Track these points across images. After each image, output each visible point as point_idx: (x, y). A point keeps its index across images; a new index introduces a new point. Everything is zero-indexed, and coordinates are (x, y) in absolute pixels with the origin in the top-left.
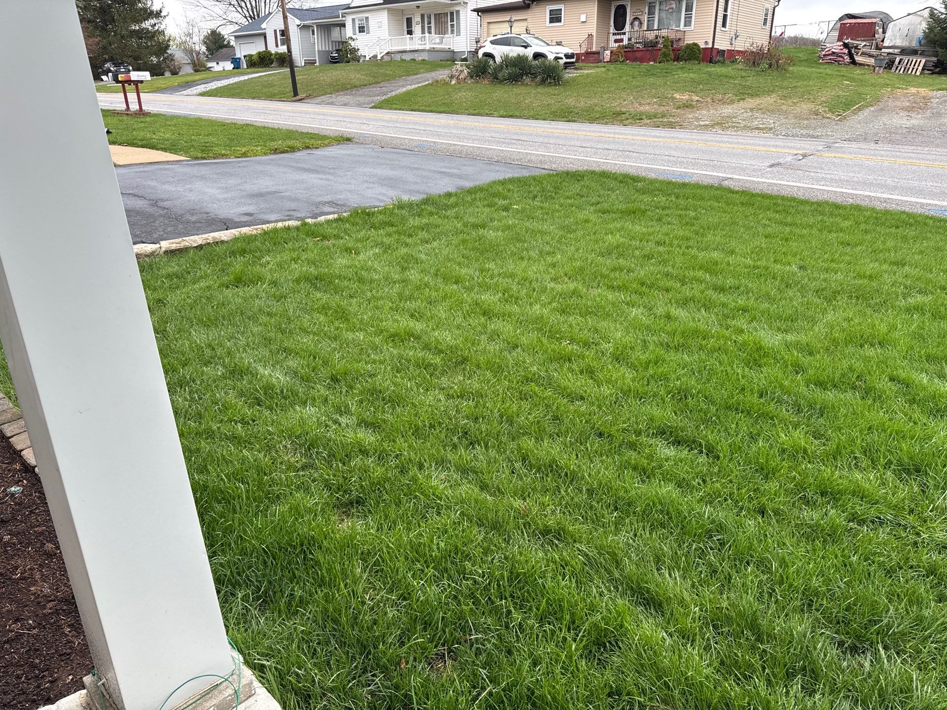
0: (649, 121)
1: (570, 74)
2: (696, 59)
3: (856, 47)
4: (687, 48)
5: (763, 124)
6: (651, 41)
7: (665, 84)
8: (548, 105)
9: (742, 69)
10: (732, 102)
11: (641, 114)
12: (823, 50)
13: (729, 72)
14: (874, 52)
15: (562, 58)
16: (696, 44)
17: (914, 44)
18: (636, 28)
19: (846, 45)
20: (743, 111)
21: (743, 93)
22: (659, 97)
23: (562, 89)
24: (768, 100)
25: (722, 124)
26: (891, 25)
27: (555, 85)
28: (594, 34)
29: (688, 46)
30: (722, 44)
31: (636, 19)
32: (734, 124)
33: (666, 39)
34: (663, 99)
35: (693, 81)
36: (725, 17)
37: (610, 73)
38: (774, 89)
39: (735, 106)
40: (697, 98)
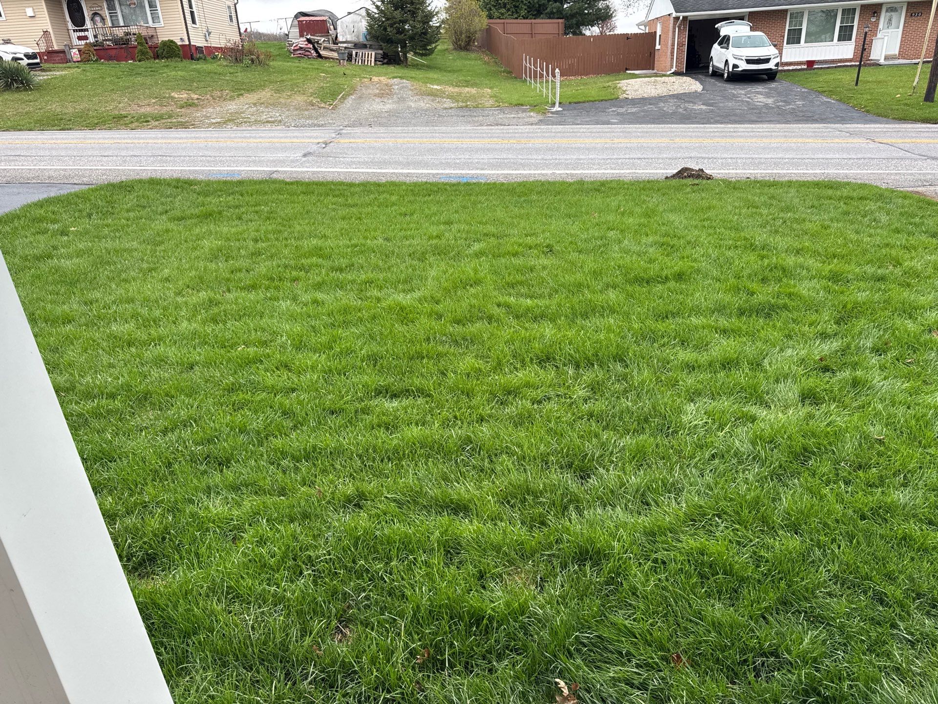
0: (157, 123)
1: (39, 77)
2: (177, 56)
3: (317, 42)
4: (164, 45)
5: (271, 117)
6: (122, 38)
7: (156, 83)
8: (27, 113)
9: (227, 66)
10: (232, 98)
11: (145, 116)
12: (291, 45)
13: (216, 69)
14: (332, 46)
15: (22, 59)
16: (172, 41)
17: (362, 39)
18: (100, 25)
19: (309, 41)
20: (247, 106)
21: (240, 89)
22: (157, 98)
23: (36, 94)
24: (265, 94)
25: (232, 120)
26: (339, 23)
27: (26, 90)
28: (50, 30)
29: (164, 43)
30: (198, 41)
31: (95, 14)
32: (245, 120)
33: (139, 36)
34: (162, 100)
35: (184, 78)
36: (192, 13)
37: (88, 74)
38: (265, 84)
39: (237, 101)
40: (196, 96)
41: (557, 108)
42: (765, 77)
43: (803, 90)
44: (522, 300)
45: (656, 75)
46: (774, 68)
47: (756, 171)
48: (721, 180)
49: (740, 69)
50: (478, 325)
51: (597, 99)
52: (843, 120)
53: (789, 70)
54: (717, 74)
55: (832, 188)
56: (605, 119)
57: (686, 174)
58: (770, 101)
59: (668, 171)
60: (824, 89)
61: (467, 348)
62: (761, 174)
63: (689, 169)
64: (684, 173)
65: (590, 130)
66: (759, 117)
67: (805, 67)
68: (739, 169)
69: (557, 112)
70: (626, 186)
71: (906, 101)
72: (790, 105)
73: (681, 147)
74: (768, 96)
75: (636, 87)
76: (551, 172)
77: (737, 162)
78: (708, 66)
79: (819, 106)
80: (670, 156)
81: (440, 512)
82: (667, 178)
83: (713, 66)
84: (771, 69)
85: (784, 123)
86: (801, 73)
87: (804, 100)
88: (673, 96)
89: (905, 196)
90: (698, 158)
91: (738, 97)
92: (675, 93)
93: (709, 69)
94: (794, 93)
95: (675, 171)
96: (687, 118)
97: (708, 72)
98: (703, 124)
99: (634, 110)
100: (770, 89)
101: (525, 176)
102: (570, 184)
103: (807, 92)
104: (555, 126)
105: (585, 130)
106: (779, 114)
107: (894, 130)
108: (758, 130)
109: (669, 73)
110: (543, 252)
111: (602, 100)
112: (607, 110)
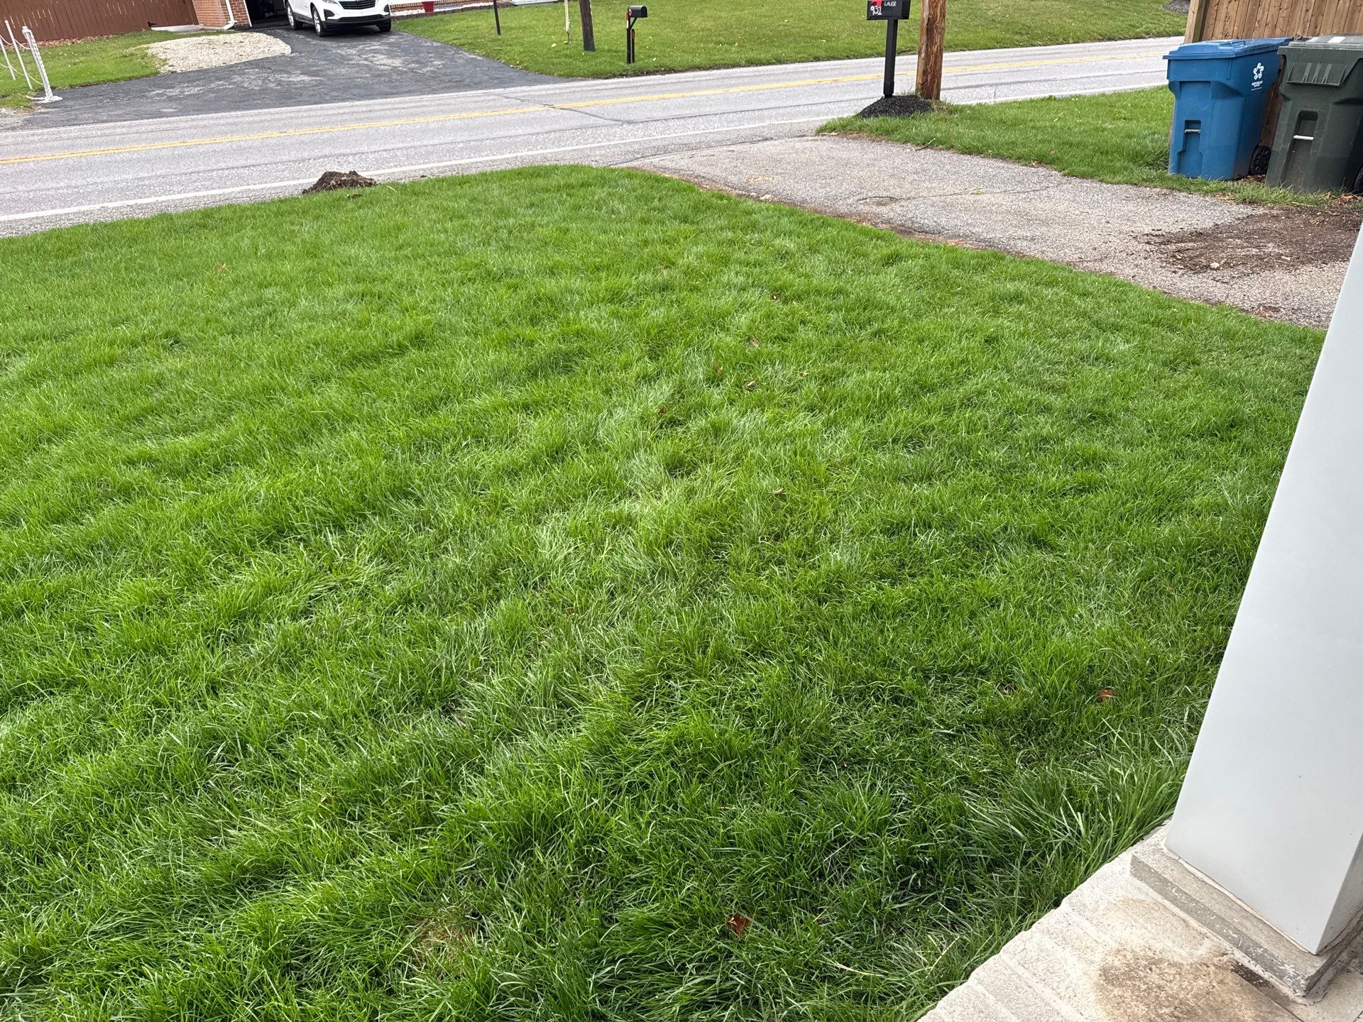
41: (49, 97)
42: (375, 27)
43: (435, 44)
44: (169, 442)
45: (207, 33)
46: (384, 13)
47: (429, 166)
48: (389, 184)
49: (336, 17)
50: (107, 512)
51: (120, 76)
52: (502, 83)
53: (402, 17)
54: (303, 26)
55: (539, 175)
56: (149, 108)
57: (333, 182)
58: (397, 62)
59: (301, 181)
60: (463, 41)
61: (107, 561)
62: (438, 168)
63: (336, 174)
64: (328, 182)
65: (135, 129)
66: (393, 88)
67: (423, 11)
68: (405, 165)
69: (53, 105)
70: (248, 213)
71: (565, 52)
72: (426, 66)
73: (302, 142)
74: (390, 54)
75: (182, 53)
76: (98, 206)
77: (396, 156)
78: (286, 15)
79: (464, 66)
80: (292, 158)
81: (227, 901)
82: (305, 192)
83: (294, 14)
84: (380, 16)
85: (429, 93)
86: (421, 20)
87: (441, 58)
88: (250, 64)
89: (629, 175)
90: (338, 156)
91: (351, 60)
92: (251, 58)
93: (287, 19)
94: (423, 49)
95: (315, 180)
96: (288, 97)
97: (289, 24)
98: (316, 103)
99: (195, 90)
100: (390, 44)
101: (49, 220)
102: (148, 222)
103: (441, 47)
104: (62, 129)
105: (124, 130)
106: (417, 81)
107: (568, 90)
108: (402, 106)
109: (226, 27)
110: (165, 348)
111: (130, 79)
112: (147, 94)
